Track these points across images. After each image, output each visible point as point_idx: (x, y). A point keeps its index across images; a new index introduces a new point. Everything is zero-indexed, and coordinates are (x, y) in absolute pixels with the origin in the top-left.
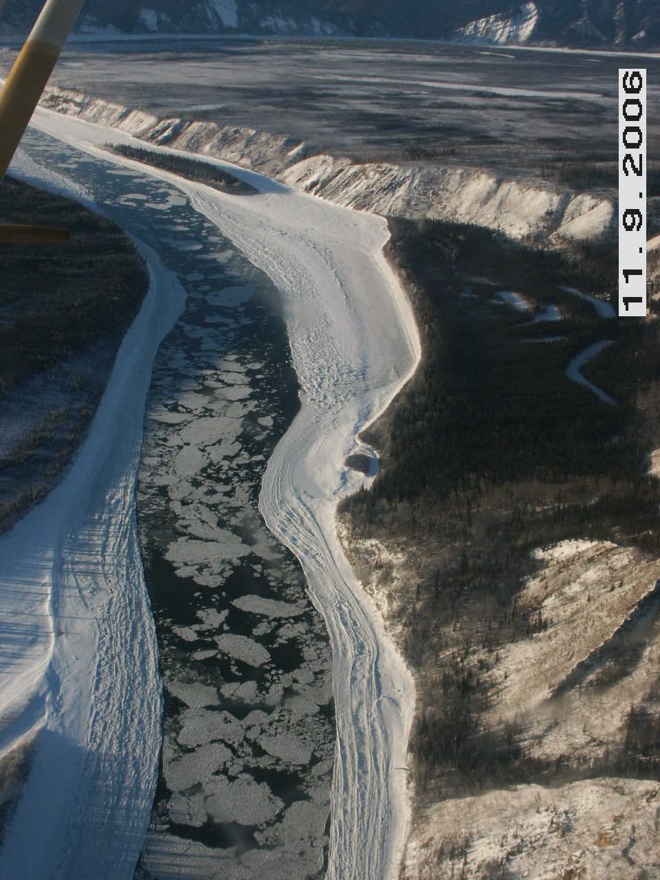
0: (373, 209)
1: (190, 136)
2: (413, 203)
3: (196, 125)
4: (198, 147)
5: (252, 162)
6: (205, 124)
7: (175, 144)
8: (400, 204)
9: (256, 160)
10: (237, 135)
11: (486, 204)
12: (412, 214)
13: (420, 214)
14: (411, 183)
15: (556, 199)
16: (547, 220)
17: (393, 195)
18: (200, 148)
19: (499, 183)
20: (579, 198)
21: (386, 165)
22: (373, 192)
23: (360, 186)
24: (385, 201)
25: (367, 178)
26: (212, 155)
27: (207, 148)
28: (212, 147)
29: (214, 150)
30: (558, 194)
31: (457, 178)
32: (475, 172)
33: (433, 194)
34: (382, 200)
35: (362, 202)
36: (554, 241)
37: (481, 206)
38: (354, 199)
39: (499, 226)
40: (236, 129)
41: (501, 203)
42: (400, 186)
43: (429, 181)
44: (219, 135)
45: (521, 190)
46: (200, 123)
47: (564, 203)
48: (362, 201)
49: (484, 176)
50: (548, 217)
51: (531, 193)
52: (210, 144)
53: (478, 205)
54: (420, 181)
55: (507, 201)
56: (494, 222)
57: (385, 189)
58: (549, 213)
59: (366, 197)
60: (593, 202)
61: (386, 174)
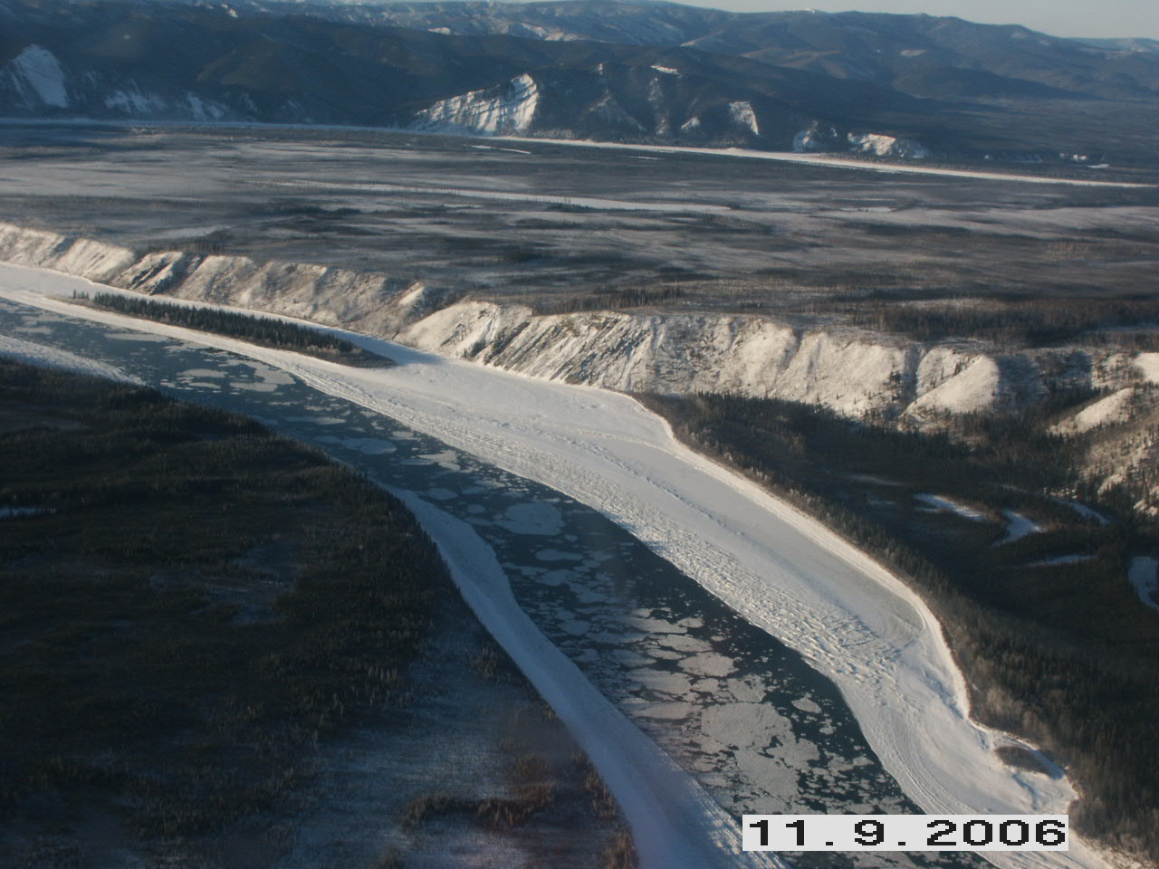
0: (600, 381)
1: (208, 279)
2: (664, 370)
3: (212, 262)
4: (226, 296)
5: (339, 318)
6: (229, 260)
7: (183, 292)
8: (643, 373)
9: (345, 314)
10: (293, 275)
11: (787, 367)
12: (668, 388)
13: (680, 386)
14: (653, 341)
15: (900, 356)
16: (895, 387)
17: (628, 359)
18: (232, 297)
19: (798, 335)
20: (933, 353)
21: (605, 315)
22: (594, 356)
23: (569, 347)
24: (617, 369)
25: (577, 334)
26: (259, 307)
27: (245, 296)
28: (254, 295)
29: (259, 300)
30: (901, 349)
31: (726, 330)
32: (751, 320)
33: (692, 355)
34: (612, 368)
35: (580, 372)
36: (918, 418)
37: (779, 372)
38: (563, 368)
39: (818, 400)
40: (288, 265)
41: (811, 365)
42: (637, 346)
43: (682, 336)
44: (261, 275)
45: (838, 345)
46: (221, 258)
47: (913, 362)
48: (579, 369)
49: (769, 326)
50: (894, 383)
51: (856, 349)
52: (249, 290)
53: (775, 369)
54: (668, 337)
55: (820, 361)
56: (808, 393)
57: (614, 351)
58: (895, 378)
59: (584, 364)
60: (957, 358)
61: (610, 328)
